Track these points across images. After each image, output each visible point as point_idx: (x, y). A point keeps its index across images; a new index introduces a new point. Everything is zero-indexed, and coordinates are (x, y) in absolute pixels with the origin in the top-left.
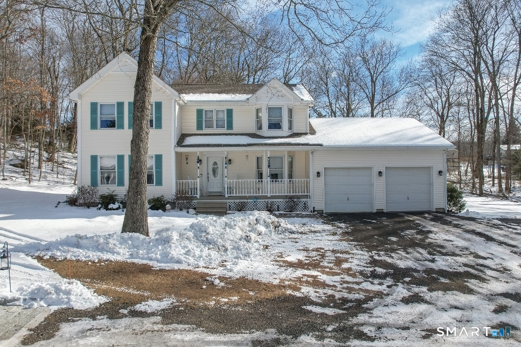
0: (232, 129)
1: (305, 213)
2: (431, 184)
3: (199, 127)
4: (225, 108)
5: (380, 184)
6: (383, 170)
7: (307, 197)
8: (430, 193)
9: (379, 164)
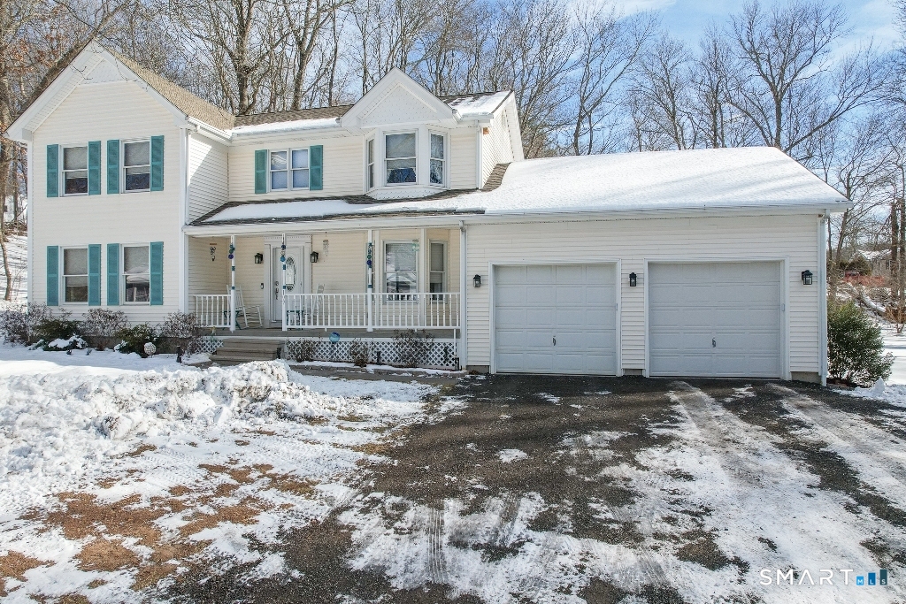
0: (321, 189)
1: (434, 372)
2: (779, 308)
3: (260, 187)
4: (308, 144)
5: (633, 308)
6: (642, 270)
7: (448, 333)
8: (777, 331)
9: (632, 253)
